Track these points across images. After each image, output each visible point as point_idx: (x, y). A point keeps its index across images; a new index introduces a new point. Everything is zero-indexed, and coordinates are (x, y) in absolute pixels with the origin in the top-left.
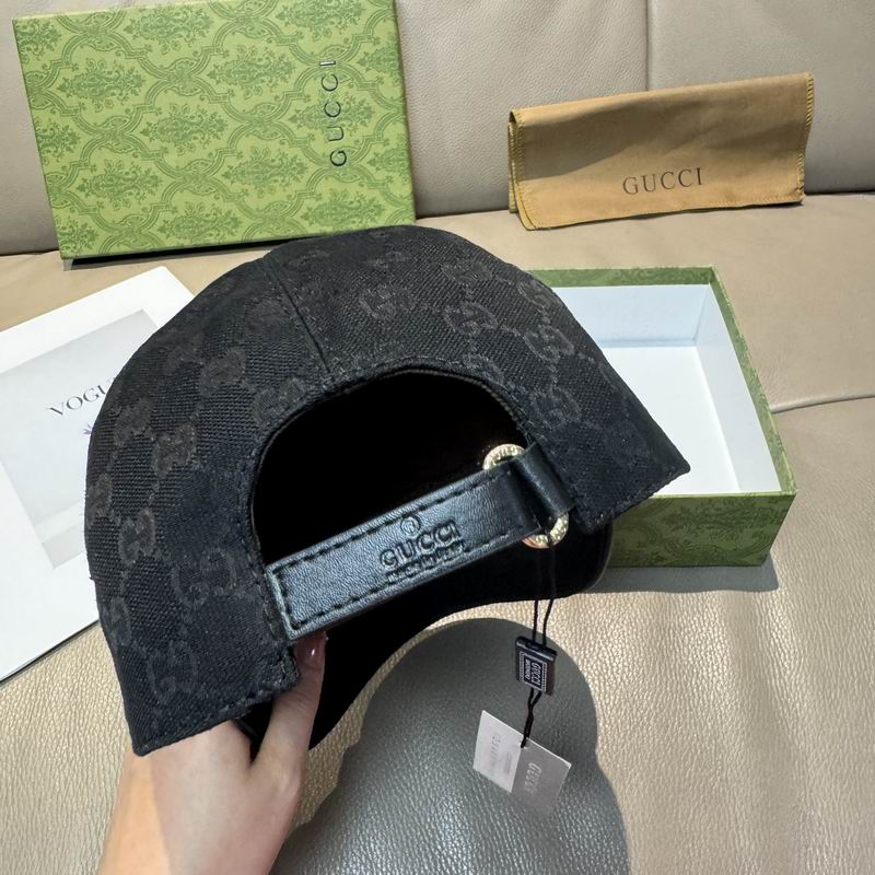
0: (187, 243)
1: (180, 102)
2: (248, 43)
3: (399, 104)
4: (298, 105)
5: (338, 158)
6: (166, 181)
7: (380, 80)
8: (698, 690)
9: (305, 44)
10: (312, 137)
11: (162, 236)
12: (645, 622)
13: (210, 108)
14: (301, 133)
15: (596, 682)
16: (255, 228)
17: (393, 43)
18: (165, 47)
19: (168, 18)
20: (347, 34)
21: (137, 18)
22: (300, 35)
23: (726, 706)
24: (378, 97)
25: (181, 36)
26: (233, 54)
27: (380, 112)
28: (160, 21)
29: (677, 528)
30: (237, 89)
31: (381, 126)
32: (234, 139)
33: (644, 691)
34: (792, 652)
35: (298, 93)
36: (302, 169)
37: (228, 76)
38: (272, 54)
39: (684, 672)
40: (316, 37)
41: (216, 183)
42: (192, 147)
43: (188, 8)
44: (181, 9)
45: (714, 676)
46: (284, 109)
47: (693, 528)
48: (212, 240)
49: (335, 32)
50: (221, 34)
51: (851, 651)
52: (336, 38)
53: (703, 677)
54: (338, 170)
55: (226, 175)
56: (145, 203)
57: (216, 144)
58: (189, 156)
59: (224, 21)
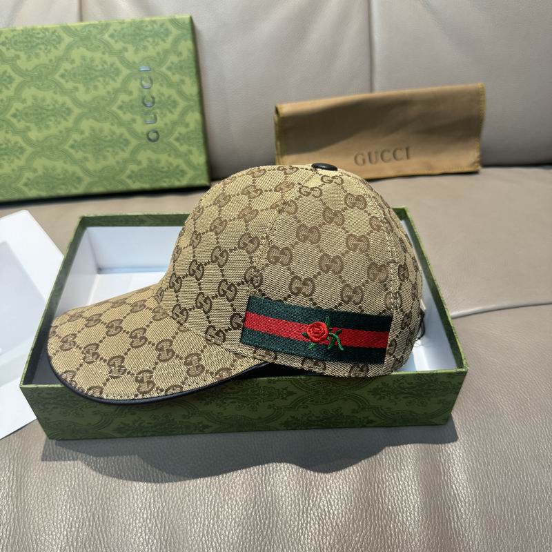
0: (44, 194)
1: (40, 94)
2: (88, 54)
3: (196, 98)
4: (124, 97)
5: (152, 136)
6: (29, 150)
7: (183, 82)
8: (395, 531)
9: (130, 55)
10: (134, 120)
11: (26, 189)
12: (356, 477)
13: (61, 99)
14: (127, 117)
15: (317, 526)
16: (92, 184)
17: (191, 56)
18: (30, 56)
19: (31, 36)
20: (159, 49)
21: (10, 36)
22: (125, 49)
23: (416, 545)
24: (181, 93)
25: (40, 49)
26: (78, 62)
27: (182, 104)
28: (26, 38)
29: (380, 399)
30: (80, 86)
31: (184, 113)
32: (77, 121)
33: (353, 533)
34: (467, 500)
35: (124, 89)
36: (127, 142)
37: (75, 77)
38: (105, 62)
39: (384, 517)
40: (137, 51)
41: (65, 152)
42: (48, 127)
43: (47, 29)
44: (41, 30)
45: (407, 520)
46: (113, 101)
47: (392, 397)
48: (62, 192)
49: (150, 48)
50: (69, 48)
51: (512, 499)
52: (152, 51)
53: (399, 520)
54: (152, 144)
55: (72, 147)
56: (14, 166)
57: (64, 125)
58: (46, 133)
59: (72, 39)
